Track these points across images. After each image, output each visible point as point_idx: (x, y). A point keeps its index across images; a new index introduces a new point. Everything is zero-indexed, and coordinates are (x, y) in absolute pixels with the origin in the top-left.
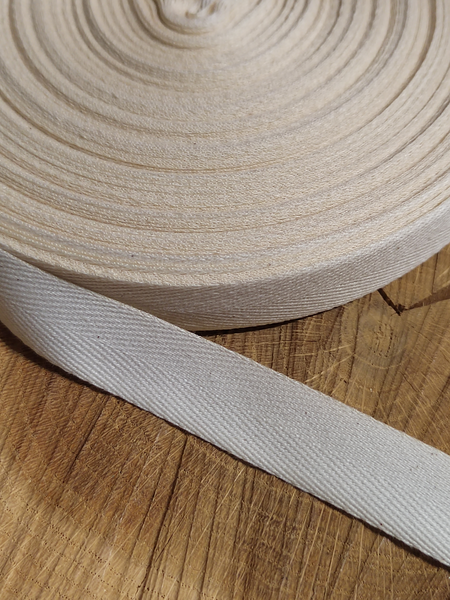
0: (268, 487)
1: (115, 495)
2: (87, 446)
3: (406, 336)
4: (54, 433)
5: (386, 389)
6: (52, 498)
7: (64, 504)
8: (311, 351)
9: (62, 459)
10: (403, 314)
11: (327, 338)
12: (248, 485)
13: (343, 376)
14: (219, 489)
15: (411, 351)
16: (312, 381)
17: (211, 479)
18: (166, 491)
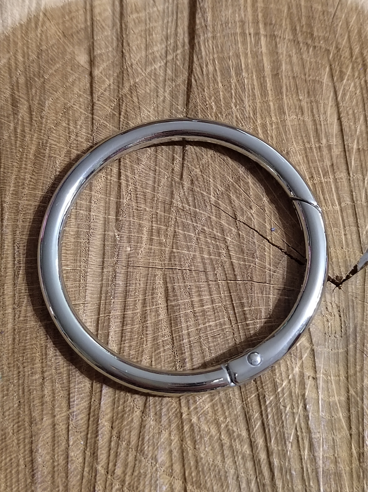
3: (354, 310)
5: (351, 372)
10: (343, 286)
13: (309, 373)
15: (362, 325)
16: (283, 389)
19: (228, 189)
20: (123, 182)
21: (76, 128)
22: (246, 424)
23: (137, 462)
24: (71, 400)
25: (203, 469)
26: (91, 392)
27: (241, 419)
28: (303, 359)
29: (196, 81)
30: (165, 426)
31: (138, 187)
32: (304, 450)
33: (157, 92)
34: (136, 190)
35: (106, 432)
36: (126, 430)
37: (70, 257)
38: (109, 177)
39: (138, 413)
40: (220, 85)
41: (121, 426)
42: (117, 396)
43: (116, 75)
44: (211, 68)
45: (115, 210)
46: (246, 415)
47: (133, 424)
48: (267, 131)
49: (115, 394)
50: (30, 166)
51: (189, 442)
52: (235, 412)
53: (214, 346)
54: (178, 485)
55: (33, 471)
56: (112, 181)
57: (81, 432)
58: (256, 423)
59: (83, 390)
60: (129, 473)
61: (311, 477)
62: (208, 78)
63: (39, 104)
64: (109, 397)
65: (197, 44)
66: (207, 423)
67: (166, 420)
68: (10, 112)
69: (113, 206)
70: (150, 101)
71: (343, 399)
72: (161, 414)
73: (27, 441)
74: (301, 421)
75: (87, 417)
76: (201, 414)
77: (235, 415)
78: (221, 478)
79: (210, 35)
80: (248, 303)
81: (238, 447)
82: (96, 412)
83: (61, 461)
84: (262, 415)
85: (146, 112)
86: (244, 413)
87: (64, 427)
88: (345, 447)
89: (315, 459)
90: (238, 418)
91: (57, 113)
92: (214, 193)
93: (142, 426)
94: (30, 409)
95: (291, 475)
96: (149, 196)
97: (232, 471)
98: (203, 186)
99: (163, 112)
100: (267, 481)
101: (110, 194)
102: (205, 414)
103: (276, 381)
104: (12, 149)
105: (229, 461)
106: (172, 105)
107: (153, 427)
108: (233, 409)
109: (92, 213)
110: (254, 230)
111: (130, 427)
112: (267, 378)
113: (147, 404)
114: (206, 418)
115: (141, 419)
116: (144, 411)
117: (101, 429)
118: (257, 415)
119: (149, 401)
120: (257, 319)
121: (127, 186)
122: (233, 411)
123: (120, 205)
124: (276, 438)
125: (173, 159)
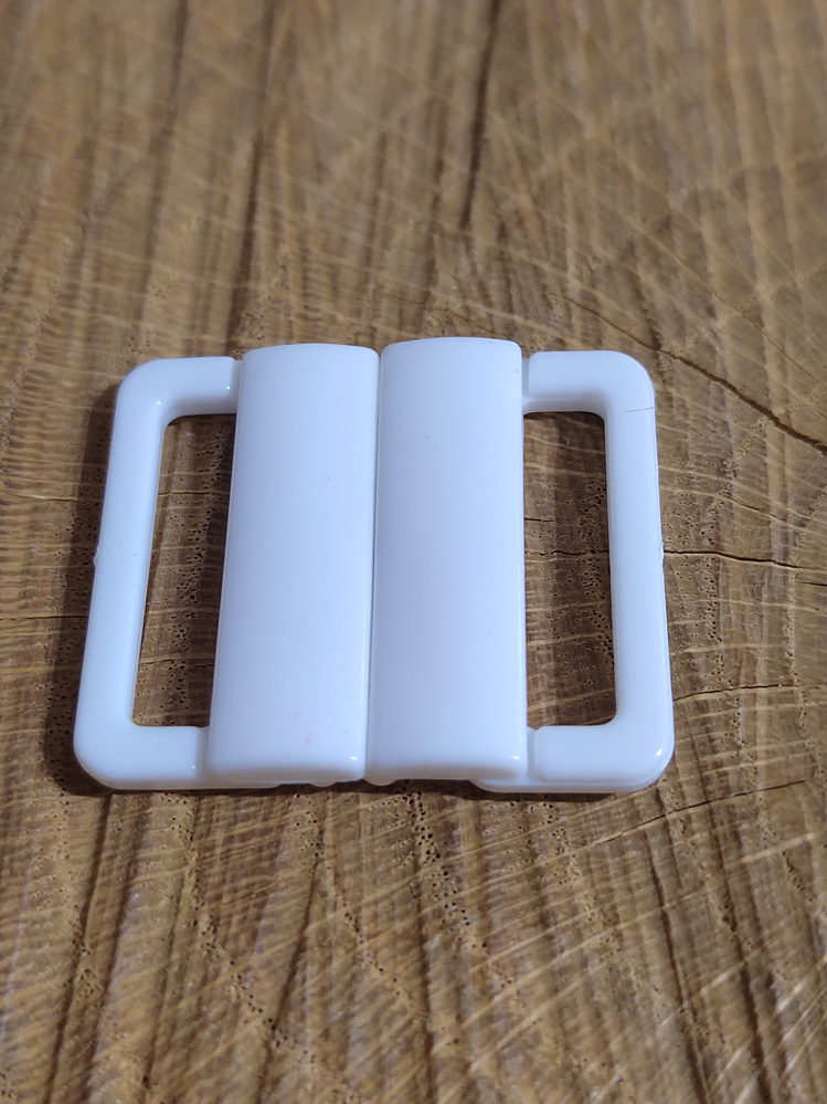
20: (263, 233)
21: (121, 80)
22: (693, 1094)
26: (78, 941)
27: (674, 1069)
30: (361, 1085)
31: (315, 249)
34: (304, 259)
35: (120, 1096)
36: (201, 1093)
38: (215, 219)
39: (253, 1027)
41: (182, 1074)
42: (175, 956)
45: (225, 318)
46: (691, 1056)
47: (232, 1069)
49: (170, 952)
52: (649, 1042)
56: (225, 233)
57: (21, 1096)
58: (733, 1087)
59: (47, 932)
64: (147, 959)
66: (533, 1079)
67: (368, 1059)
69: (220, 305)
72: (345, 1034)
75: (53, 1038)
76: (509, 1045)
77: (648, 1054)
80: (701, 627)
82: (90, 1018)
84: (757, 1054)
86: (683, 1047)
90: (660, 1065)
92: (578, 267)
93: (267, 1079)
96: (349, 277)
98: (540, 245)
101: (214, 269)
102: (527, 1043)
103: (817, 922)
106: (441, 26)
107: (309, 1086)
108: (639, 1028)
109: (146, 325)
110: (724, 382)
111: (219, 1083)
112: (780, 908)
113: (295, 995)
114: (529, 1060)
115: (264, 1054)
116: (278, 1020)
117: (102, 1084)
118: (737, 1056)
119: (304, 980)
120: (737, 684)
121: (276, 242)
122: (642, 1038)
123: (245, 300)
125: (440, 167)
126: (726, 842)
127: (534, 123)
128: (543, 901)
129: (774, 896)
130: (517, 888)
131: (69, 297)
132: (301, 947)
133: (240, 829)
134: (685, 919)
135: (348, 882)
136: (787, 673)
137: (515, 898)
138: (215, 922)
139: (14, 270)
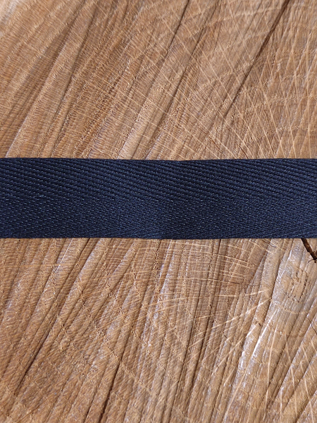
0: (182, 416)
1: (56, 411)
2: (36, 364)
4: (8, 347)
5: (294, 333)
6: (4, 406)
7: (13, 414)
8: (233, 293)
9: (14, 372)
11: (249, 282)
12: (167, 412)
13: (257, 319)
14: (142, 412)
16: (230, 323)
17: (136, 403)
18: (99, 409)
19: (260, 140)
20: (176, 100)
21: (157, 39)
22: (189, 337)
23: (90, 328)
24: (60, 257)
25: (139, 356)
26: (78, 257)
27: (187, 331)
28: (259, 305)
29: (273, 39)
30: (124, 309)
31: (186, 109)
32: (226, 378)
33: (237, 36)
34: (183, 111)
35: (76, 293)
36: (92, 299)
37: (107, 143)
38: (166, 90)
39: (107, 290)
40: (292, 51)
41: (90, 293)
42: (97, 269)
43: (209, 7)
44: (291, 33)
45: (159, 120)
46: (192, 329)
47: (100, 296)
48: (314, 106)
49: (96, 267)
50: (106, 56)
51: (137, 330)
53: (191, 264)
54: (114, 359)
55: (7, 298)
56: (167, 95)
57: (57, 285)
58: (197, 339)
60: (80, 333)
61: (222, 401)
62: (284, 41)
63: (135, 7)
64: (91, 267)
65: (288, 9)
66: (158, 321)
67: (127, 305)
68: (109, 4)
69: (159, 116)
70: (228, 41)
71: (277, 352)
72: (125, 298)
73: (12, 273)
74: (234, 354)
75: (67, 276)
77: (183, 325)
78: (150, 370)
79: (303, 4)
81: (175, 351)
82: (75, 275)
83: (32, 300)
84: (205, 335)
85: (221, 48)
86: (191, 327)
87: (45, 275)
88: (260, 391)
89: (231, 390)
90: (184, 329)
91: (147, 20)
92: (246, 139)
93: (106, 301)
94: (25, 250)
95: (206, 393)
96: (192, 120)
97: (162, 368)
98: (240, 130)
99: (235, 55)
100: (186, 389)
101: (161, 105)
102: (160, 314)
103: (228, 314)
104: (98, 35)
105: (162, 359)
106: (244, 52)
107: (114, 306)
108: (184, 320)
109: (139, 115)
111: (96, 298)
112: (222, 308)
113: (117, 287)
114: (159, 317)
115: (107, 296)
116: (112, 290)
117: (73, 289)
118: (201, 333)
119: (121, 284)
120: (235, 257)
121: (178, 104)
122: (183, 322)
123: (165, 117)
124: (208, 358)
125: (226, 97)
126: (217, 290)
127: (253, 94)
128: (175, 286)
129: (222, 305)
130: (171, 282)
131: (124, 100)
132: (122, 277)
133: (119, 247)
134: (202, 302)
135: (137, 267)
136: (247, 258)
137: (170, 283)
138: (107, 265)
139: (113, 88)
